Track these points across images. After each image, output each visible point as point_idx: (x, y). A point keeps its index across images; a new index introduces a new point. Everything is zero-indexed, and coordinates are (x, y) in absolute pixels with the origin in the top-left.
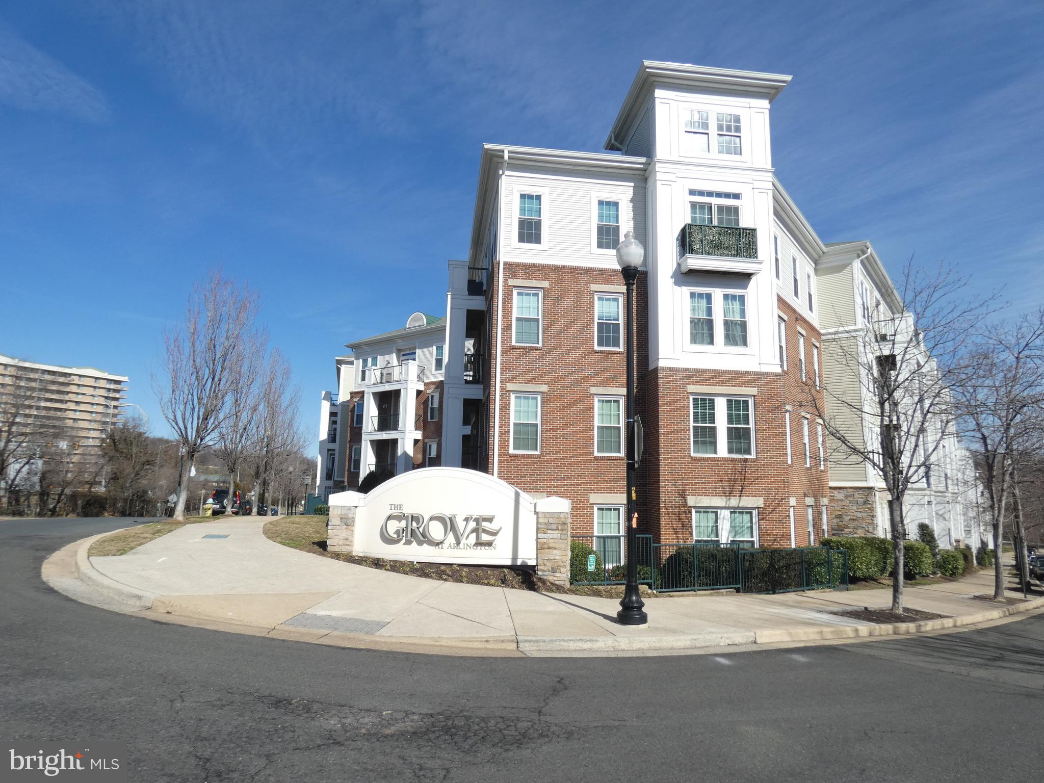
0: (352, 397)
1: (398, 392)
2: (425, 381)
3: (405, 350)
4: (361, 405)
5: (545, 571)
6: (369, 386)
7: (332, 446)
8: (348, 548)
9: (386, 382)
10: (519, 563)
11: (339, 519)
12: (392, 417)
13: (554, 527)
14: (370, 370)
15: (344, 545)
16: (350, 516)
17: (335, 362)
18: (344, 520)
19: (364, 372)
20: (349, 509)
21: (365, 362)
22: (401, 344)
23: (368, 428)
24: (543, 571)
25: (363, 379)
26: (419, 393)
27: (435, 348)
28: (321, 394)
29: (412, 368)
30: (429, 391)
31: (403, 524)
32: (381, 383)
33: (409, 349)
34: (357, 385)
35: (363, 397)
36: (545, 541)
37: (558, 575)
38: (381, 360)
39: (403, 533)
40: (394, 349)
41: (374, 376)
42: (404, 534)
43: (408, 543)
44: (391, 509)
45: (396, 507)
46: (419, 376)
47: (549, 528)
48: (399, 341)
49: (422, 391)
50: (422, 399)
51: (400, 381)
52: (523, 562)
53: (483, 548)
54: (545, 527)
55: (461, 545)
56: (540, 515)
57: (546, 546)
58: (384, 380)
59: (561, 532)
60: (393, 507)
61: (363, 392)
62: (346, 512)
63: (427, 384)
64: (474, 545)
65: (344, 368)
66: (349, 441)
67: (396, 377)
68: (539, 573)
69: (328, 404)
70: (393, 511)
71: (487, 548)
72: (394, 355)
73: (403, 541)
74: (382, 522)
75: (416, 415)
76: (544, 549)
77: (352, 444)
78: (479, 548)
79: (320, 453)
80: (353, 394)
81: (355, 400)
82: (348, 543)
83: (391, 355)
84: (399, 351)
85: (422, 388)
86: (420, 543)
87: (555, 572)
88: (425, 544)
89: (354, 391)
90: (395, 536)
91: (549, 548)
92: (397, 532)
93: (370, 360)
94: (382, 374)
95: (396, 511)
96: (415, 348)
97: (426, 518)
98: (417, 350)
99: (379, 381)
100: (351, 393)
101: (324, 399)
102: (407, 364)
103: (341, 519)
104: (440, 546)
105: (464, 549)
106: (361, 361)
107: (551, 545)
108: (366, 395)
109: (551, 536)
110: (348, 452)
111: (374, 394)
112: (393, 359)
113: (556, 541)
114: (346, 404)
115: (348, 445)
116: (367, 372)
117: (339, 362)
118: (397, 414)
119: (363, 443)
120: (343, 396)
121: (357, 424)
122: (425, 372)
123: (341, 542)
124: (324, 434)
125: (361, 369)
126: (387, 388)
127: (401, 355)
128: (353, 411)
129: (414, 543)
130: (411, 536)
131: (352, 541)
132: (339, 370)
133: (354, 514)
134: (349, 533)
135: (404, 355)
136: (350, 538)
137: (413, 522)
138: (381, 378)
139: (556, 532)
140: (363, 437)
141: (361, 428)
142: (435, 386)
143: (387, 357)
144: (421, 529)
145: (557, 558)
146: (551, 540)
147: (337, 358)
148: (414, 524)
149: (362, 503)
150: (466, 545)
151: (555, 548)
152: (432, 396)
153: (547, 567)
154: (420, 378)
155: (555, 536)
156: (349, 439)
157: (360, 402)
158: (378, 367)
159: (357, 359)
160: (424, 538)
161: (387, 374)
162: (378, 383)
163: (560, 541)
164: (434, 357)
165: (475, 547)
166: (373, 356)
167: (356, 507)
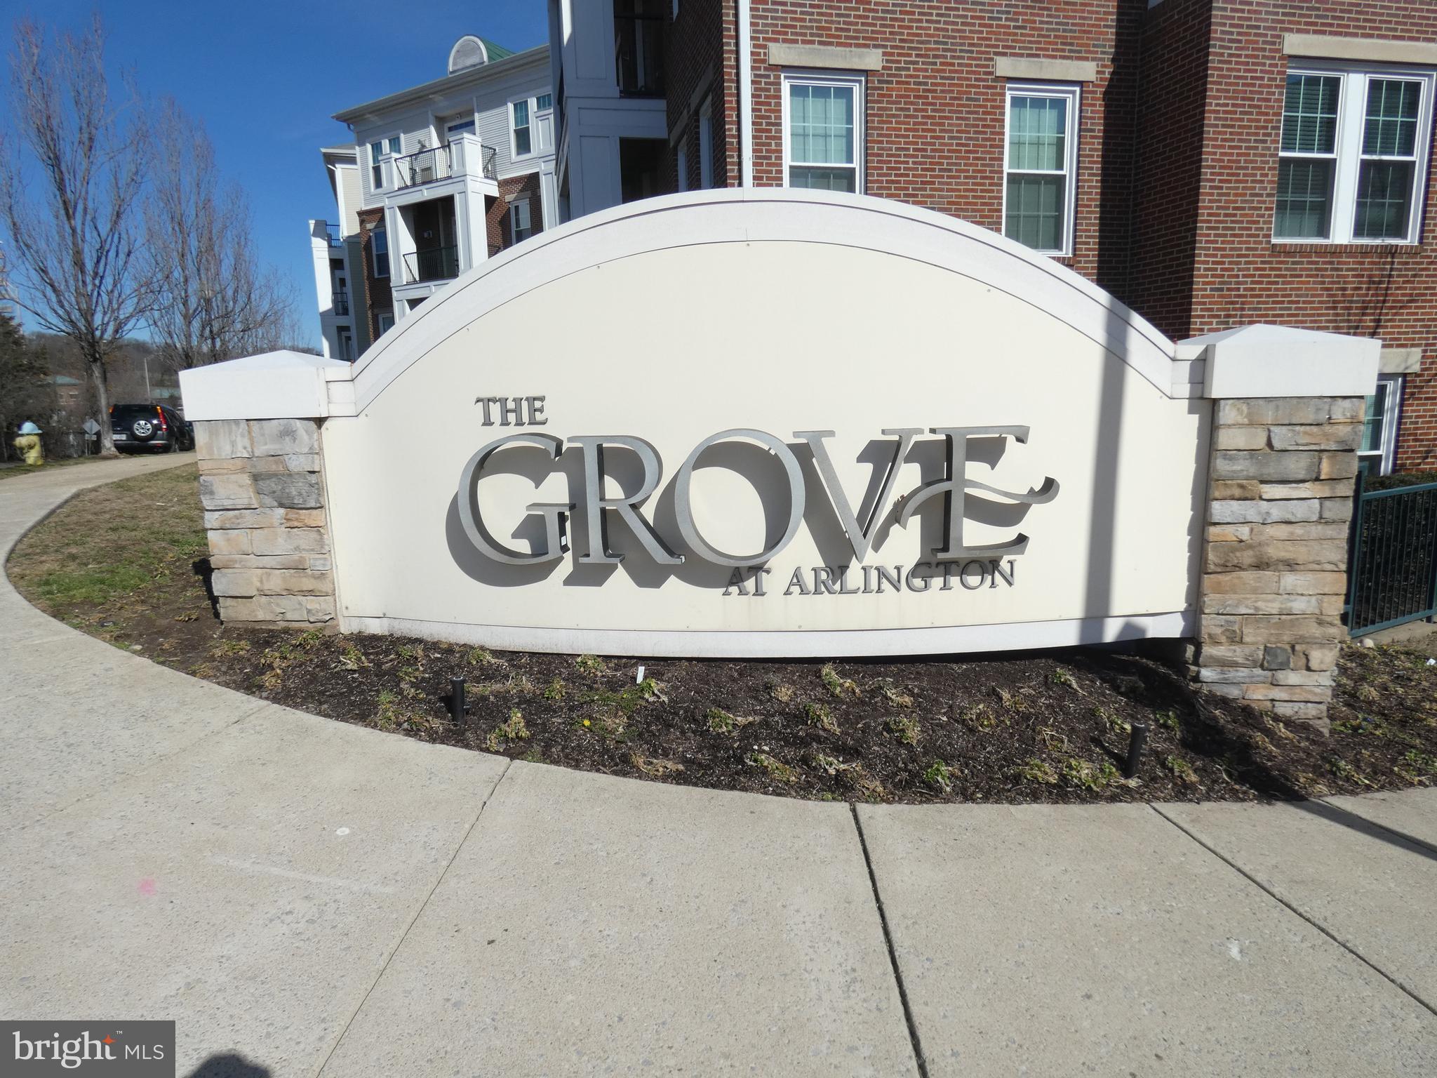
0: (362, 222)
1: (448, 202)
2: (500, 178)
3: (452, 118)
4: (381, 236)
5: (1234, 665)
6: (391, 194)
7: (343, 321)
8: (311, 603)
9: (424, 183)
10: (1111, 632)
11: (246, 479)
12: (444, 252)
13: (1297, 466)
14: (388, 161)
15: (290, 592)
16: (298, 464)
17: (322, 158)
18: (272, 484)
19: (377, 170)
20: (287, 432)
21: (377, 148)
22: (443, 105)
23: (401, 276)
24: (1224, 664)
25: (378, 184)
26: (490, 201)
27: (511, 106)
28: (308, 225)
29: (471, 147)
30: (509, 198)
31: (556, 488)
32: (414, 185)
33: (460, 115)
34: (369, 197)
35: (382, 220)
36: (1244, 532)
37: (1293, 678)
38: (408, 142)
39: (562, 532)
40: (431, 118)
41: (397, 171)
42: (567, 540)
43: (589, 575)
44: (488, 422)
45: (511, 409)
46: (485, 168)
47: (1271, 471)
48: (437, 98)
49: (495, 199)
50: (498, 213)
51: (450, 177)
52: (1128, 627)
53: (954, 581)
54: (1253, 471)
55: (854, 575)
56: (1227, 415)
57: (1247, 557)
58: (419, 180)
59: (1325, 491)
60: (495, 409)
61: (381, 211)
62: (272, 448)
63: (503, 184)
64: (914, 573)
65: (340, 170)
66: (372, 306)
67: (441, 172)
68: (1207, 674)
69: (325, 244)
70: (496, 433)
71: (973, 580)
72: (432, 129)
73: (566, 566)
74: (452, 482)
75: (489, 246)
76: (1238, 567)
77: (375, 311)
78: (937, 582)
79: (325, 334)
80: (364, 216)
81: (370, 226)
82: (308, 584)
83: (426, 130)
84: (440, 122)
85: (494, 191)
86: (649, 576)
87: (1284, 666)
88: (673, 580)
89: (365, 208)
90: (523, 546)
91: (1261, 565)
92: (532, 527)
93: (386, 144)
94: (412, 170)
95: (513, 430)
96: (472, 113)
97: (674, 458)
98: (477, 116)
99: (409, 183)
100: (360, 214)
101: (315, 235)
102: (460, 142)
103: (256, 478)
104: (750, 584)
105: (866, 590)
106: (369, 147)
107: (1273, 552)
108: (387, 213)
109: (1276, 512)
110: (371, 326)
111: (404, 210)
112: (432, 137)
113: (1298, 530)
114: (356, 240)
115: (369, 313)
116: (383, 167)
117: (331, 159)
118: (452, 246)
119: (396, 304)
120: (348, 227)
121: (379, 274)
122: (498, 160)
123: (275, 582)
124: (325, 300)
125: (371, 164)
126: (426, 194)
127: (446, 129)
128: (368, 247)
129: (620, 576)
130: (606, 546)
131: (322, 576)
132: (332, 175)
133: (317, 452)
134: (304, 539)
135: (450, 129)
136: (311, 560)
137: (608, 480)
138: (413, 178)
139: (1305, 490)
140: (395, 294)
141: (388, 279)
142: (520, 186)
143: (419, 135)
144: (648, 511)
145: (1299, 605)
146: (1270, 531)
147: (324, 150)
148: (613, 489)
149: (341, 401)
150: (874, 575)
151: (1291, 565)
152: (517, 208)
153: (1247, 650)
154: (489, 173)
155: (1300, 511)
156: (369, 302)
157: (377, 231)
158: (404, 153)
159: (361, 143)
160: (671, 553)
161: (423, 170)
162: (407, 187)
163: (1317, 530)
164: (512, 127)
165: (918, 582)
166: (392, 134)
167: (320, 421)
